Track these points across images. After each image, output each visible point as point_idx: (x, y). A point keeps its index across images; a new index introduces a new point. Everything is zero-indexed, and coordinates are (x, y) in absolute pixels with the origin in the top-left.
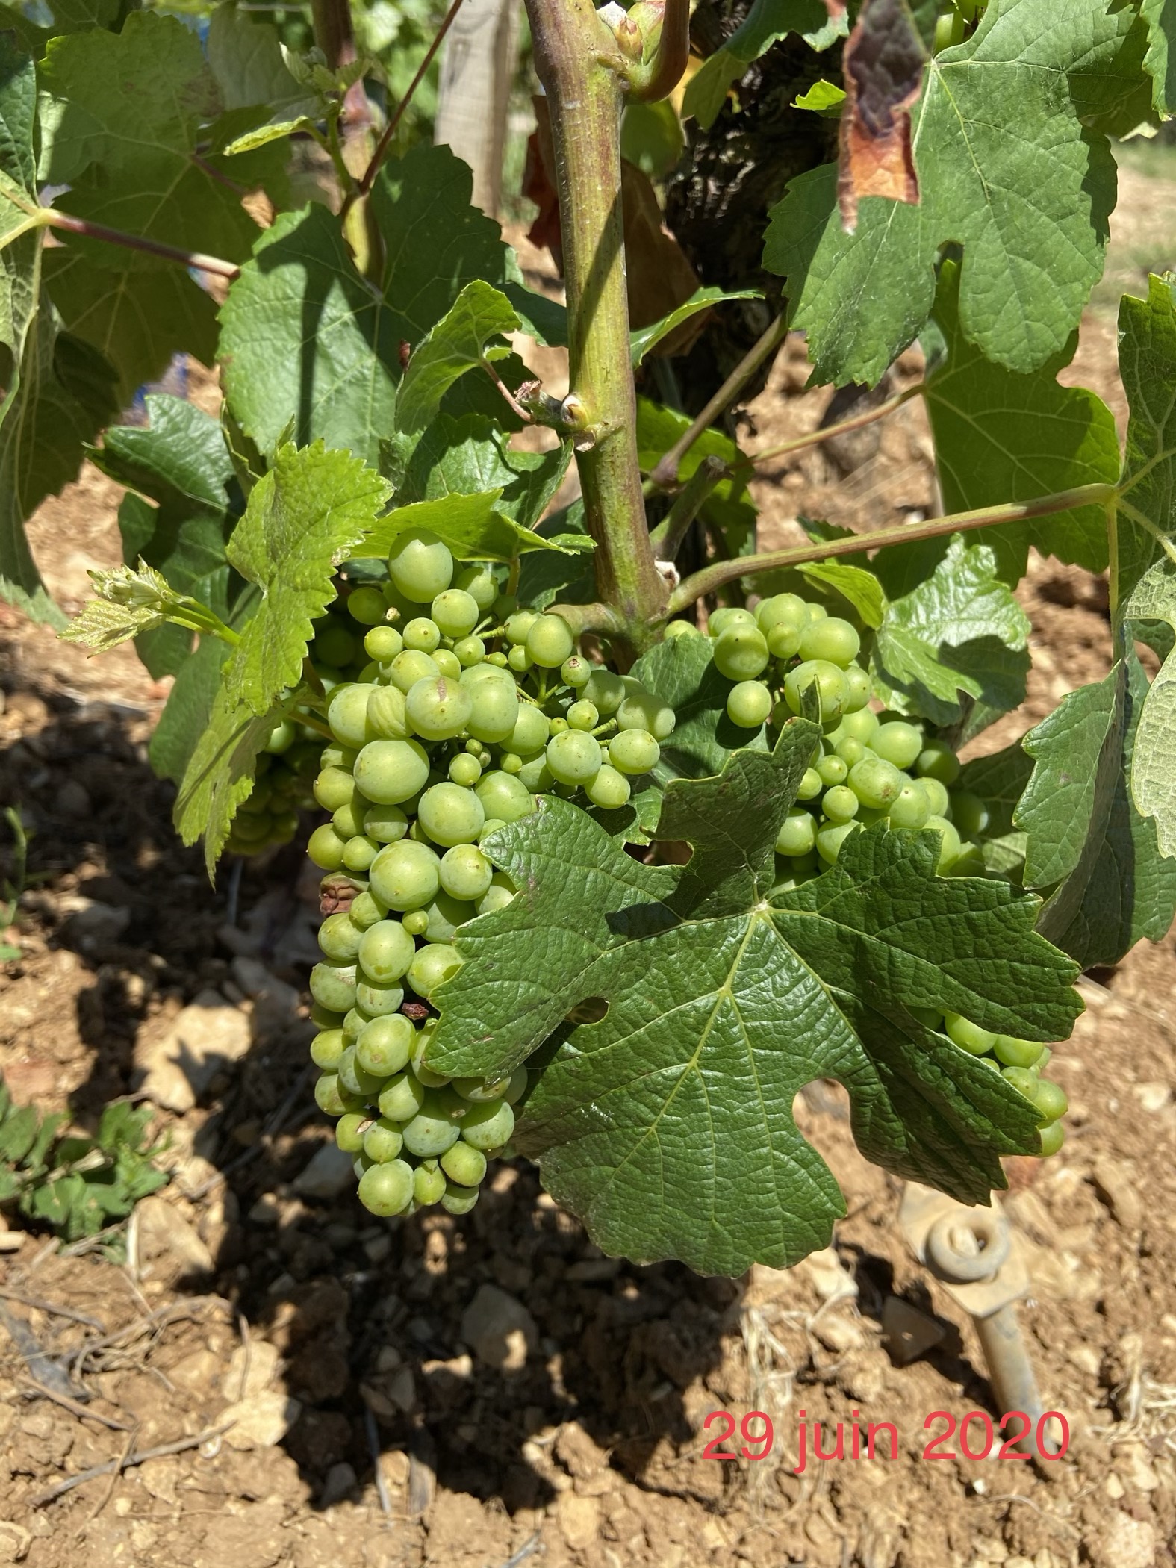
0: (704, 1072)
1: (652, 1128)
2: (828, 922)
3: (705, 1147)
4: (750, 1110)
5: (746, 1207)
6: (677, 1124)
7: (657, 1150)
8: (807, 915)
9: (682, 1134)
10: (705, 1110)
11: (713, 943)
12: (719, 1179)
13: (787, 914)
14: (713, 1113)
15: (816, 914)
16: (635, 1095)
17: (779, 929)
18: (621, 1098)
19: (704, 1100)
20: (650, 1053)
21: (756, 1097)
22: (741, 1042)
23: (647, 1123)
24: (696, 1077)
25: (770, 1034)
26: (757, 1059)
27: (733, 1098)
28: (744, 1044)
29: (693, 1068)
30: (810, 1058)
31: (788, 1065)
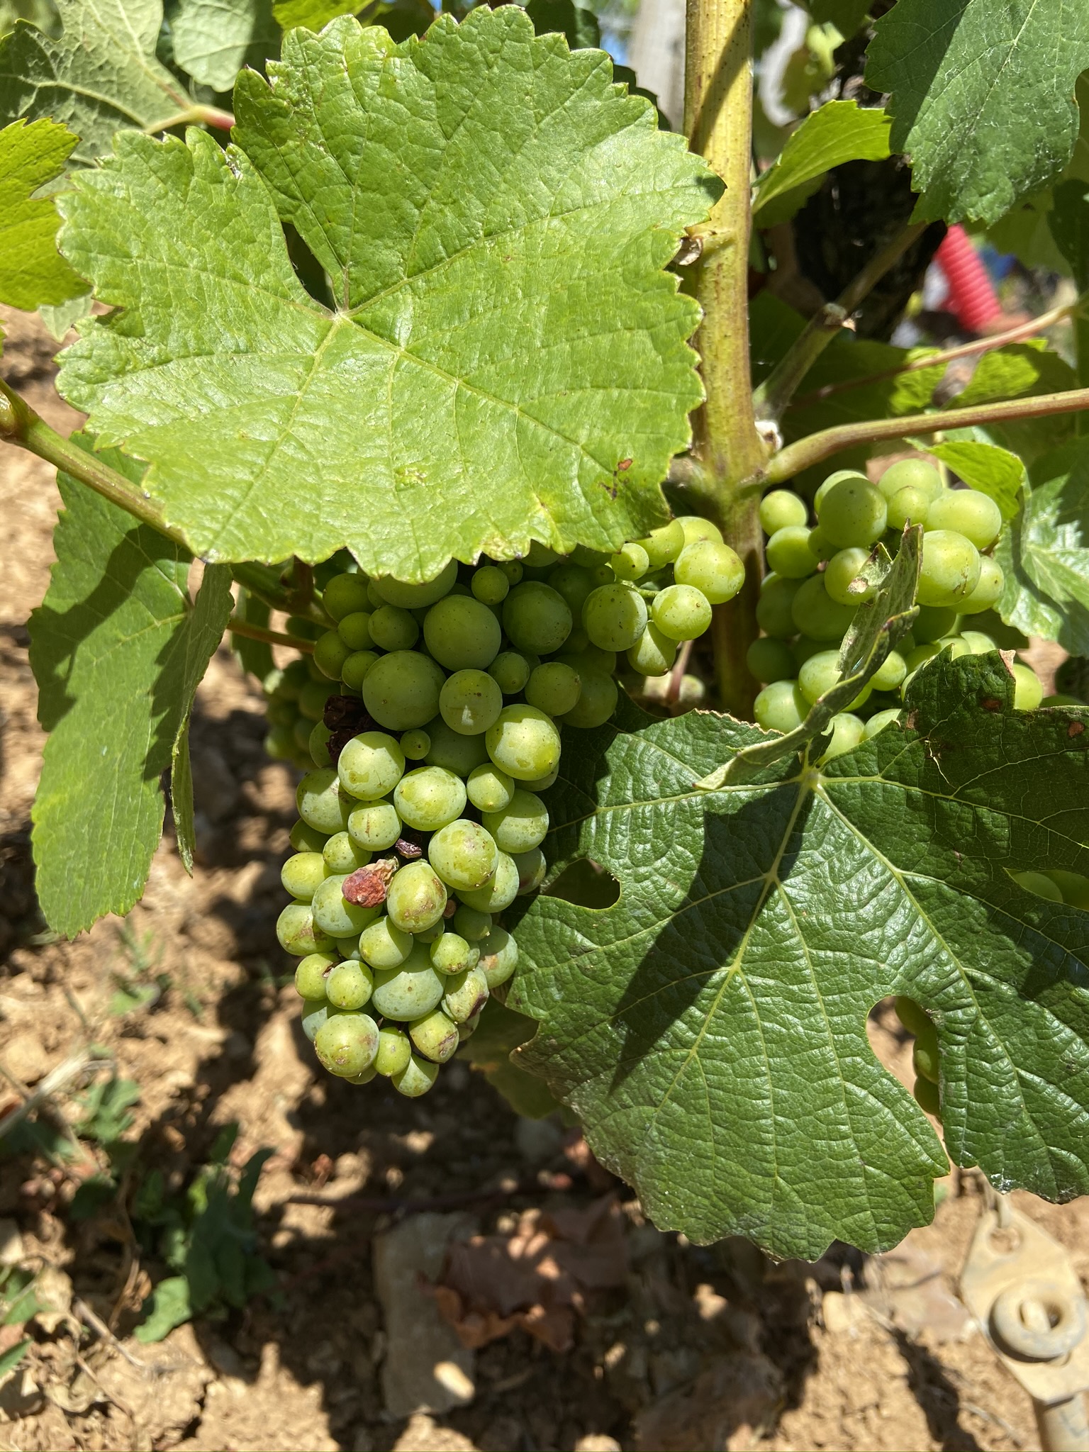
0: (750, 978)
1: (693, 1052)
2: (895, 786)
3: (759, 1075)
4: (810, 1027)
5: (816, 1158)
6: (722, 1046)
8: (868, 780)
9: (729, 1059)
10: (756, 1027)
12: (780, 1118)
13: (842, 782)
14: (765, 1031)
15: (878, 778)
17: (836, 801)
19: (754, 1015)
21: (818, 1011)
22: (794, 941)
23: (686, 1045)
24: (741, 985)
25: (829, 929)
26: (816, 962)
27: (788, 1012)
28: (799, 943)
29: (737, 973)
30: (883, 962)
31: (855, 971)
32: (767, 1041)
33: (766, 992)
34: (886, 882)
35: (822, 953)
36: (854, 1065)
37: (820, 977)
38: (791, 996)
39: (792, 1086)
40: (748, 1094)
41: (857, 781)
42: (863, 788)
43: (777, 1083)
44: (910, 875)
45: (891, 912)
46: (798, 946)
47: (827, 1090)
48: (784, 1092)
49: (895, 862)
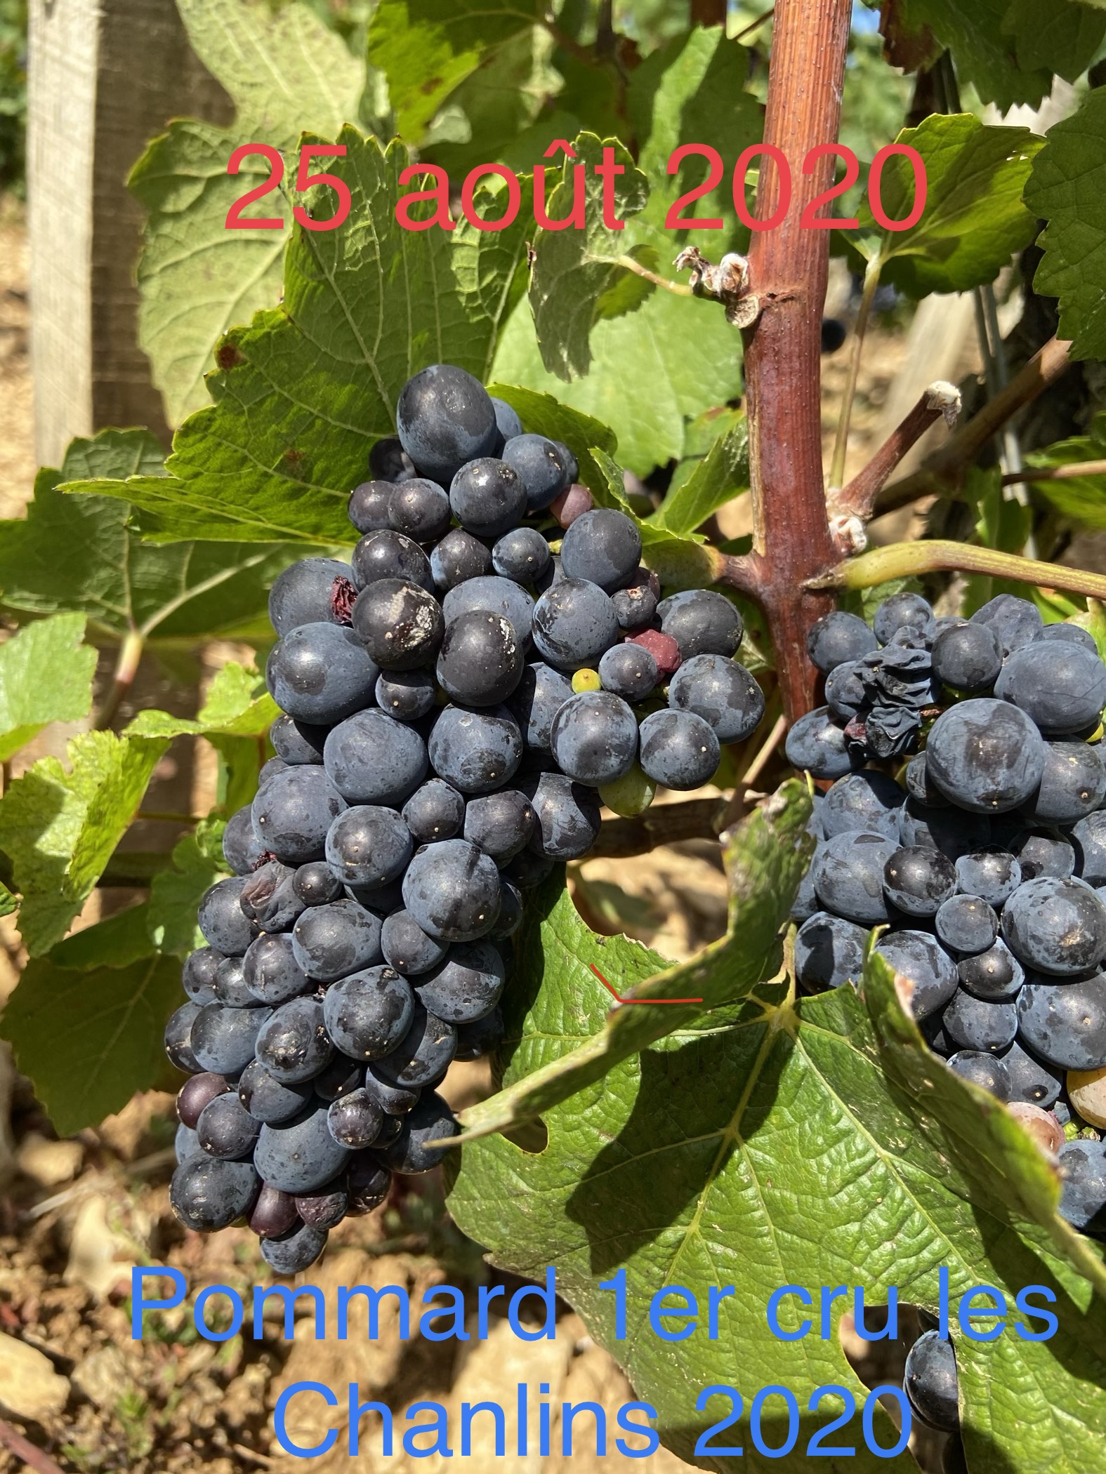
0: (710, 1244)
22: (758, 1214)
24: (701, 1250)
25: (794, 1213)
26: (782, 1246)
27: (753, 1292)
28: (762, 1218)
29: (694, 1235)
30: (859, 1265)
31: (824, 1267)
32: (732, 1318)
33: (727, 1263)
34: (868, 1167)
35: (788, 1236)
36: (825, 1370)
37: (787, 1263)
38: (755, 1276)
39: (759, 1372)
40: (712, 1367)
41: (828, 1035)
42: (833, 1045)
44: (899, 1161)
45: (873, 1206)
46: (762, 1222)
47: (795, 1388)
48: (751, 1376)
49: (882, 1143)
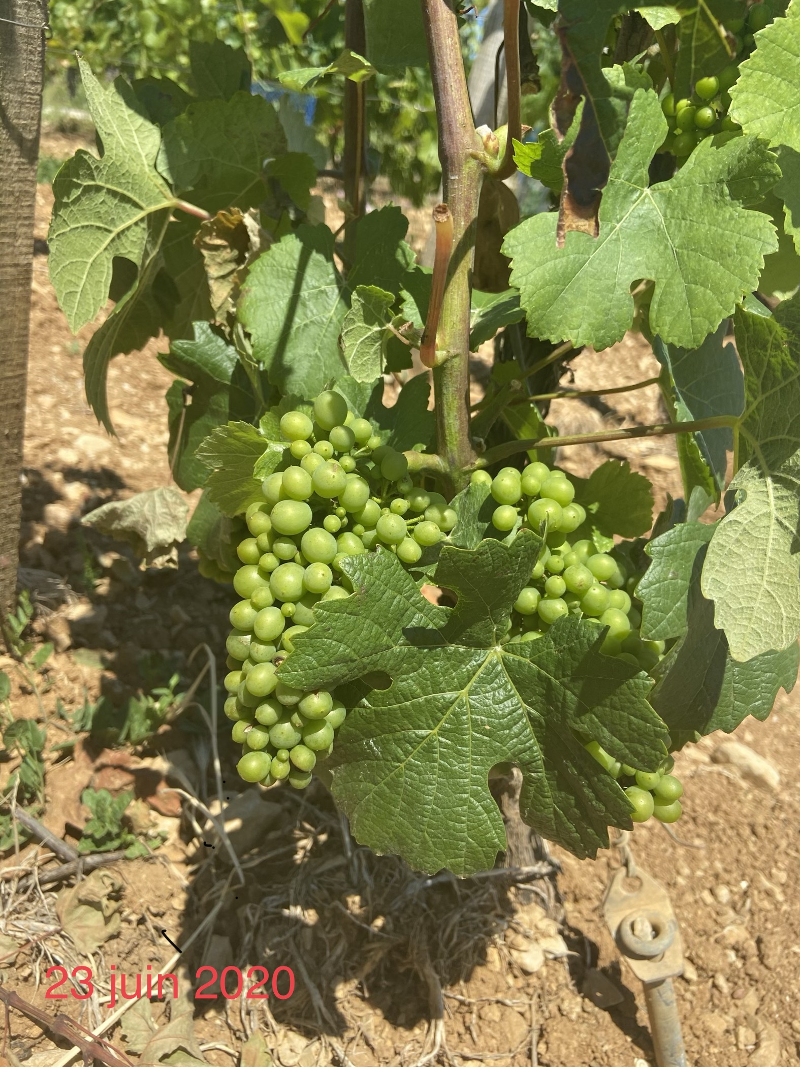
0: (440, 738)
1: (402, 765)
2: (534, 666)
3: (431, 784)
4: (463, 769)
5: (447, 829)
6: (418, 766)
7: (402, 779)
8: (523, 660)
9: (419, 773)
10: (436, 761)
11: (462, 662)
12: (435, 807)
13: (511, 656)
14: (440, 765)
15: (528, 661)
16: (397, 741)
17: (505, 664)
18: (388, 741)
19: (436, 756)
20: (412, 718)
21: (468, 761)
22: (466, 726)
23: (400, 761)
24: (435, 740)
27: (453, 758)
29: (434, 734)
30: (505, 745)
31: (491, 747)
32: (440, 769)
33: (446, 746)
34: (517, 709)
35: (478, 735)
36: (477, 790)
37: (474, 746)
38: (458, 753)
39: (446, 794)
40: (424, 793)
41: (517, 658)
42: (519, 662)
43: (438, 790)
44: (529, 708)
45: (515, 724)
46: (468, 729)
47: (461, 799)
48: (441, 795)
49: (525, 701)
